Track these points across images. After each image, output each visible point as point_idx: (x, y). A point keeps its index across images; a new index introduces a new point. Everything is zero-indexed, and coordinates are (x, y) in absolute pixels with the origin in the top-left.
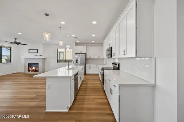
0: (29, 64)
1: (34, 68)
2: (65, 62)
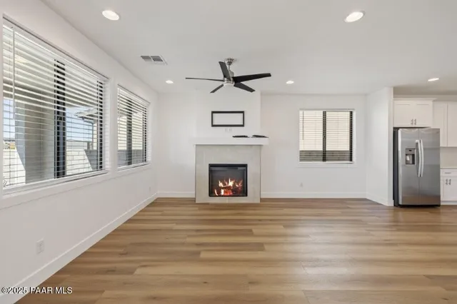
0: (211, 166)
1: (231, 184)
2: (324, 159)
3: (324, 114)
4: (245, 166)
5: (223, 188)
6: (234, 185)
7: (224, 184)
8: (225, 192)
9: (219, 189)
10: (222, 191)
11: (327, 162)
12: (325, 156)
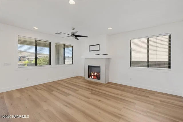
0: (89, 66)
1: (96, 74)
2: (148, 66)
3: (148, 39)
4: (99, 67)
5: (93, 75)
6: (97, 75)
7: (93, 74)
8: (93, 77)
9: (91, 76)
10: (93, 76)
11: (149, 68)
12: (148, 64)
